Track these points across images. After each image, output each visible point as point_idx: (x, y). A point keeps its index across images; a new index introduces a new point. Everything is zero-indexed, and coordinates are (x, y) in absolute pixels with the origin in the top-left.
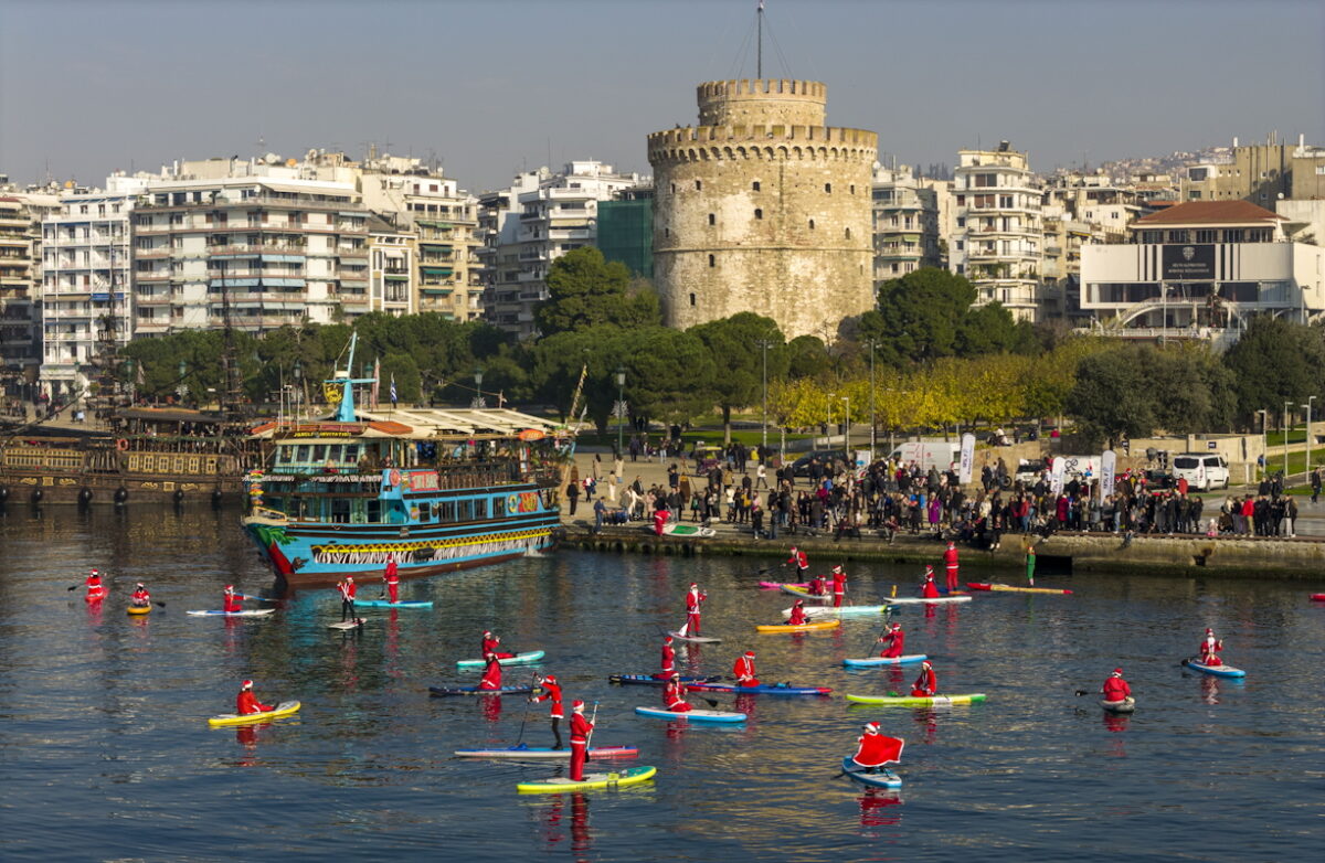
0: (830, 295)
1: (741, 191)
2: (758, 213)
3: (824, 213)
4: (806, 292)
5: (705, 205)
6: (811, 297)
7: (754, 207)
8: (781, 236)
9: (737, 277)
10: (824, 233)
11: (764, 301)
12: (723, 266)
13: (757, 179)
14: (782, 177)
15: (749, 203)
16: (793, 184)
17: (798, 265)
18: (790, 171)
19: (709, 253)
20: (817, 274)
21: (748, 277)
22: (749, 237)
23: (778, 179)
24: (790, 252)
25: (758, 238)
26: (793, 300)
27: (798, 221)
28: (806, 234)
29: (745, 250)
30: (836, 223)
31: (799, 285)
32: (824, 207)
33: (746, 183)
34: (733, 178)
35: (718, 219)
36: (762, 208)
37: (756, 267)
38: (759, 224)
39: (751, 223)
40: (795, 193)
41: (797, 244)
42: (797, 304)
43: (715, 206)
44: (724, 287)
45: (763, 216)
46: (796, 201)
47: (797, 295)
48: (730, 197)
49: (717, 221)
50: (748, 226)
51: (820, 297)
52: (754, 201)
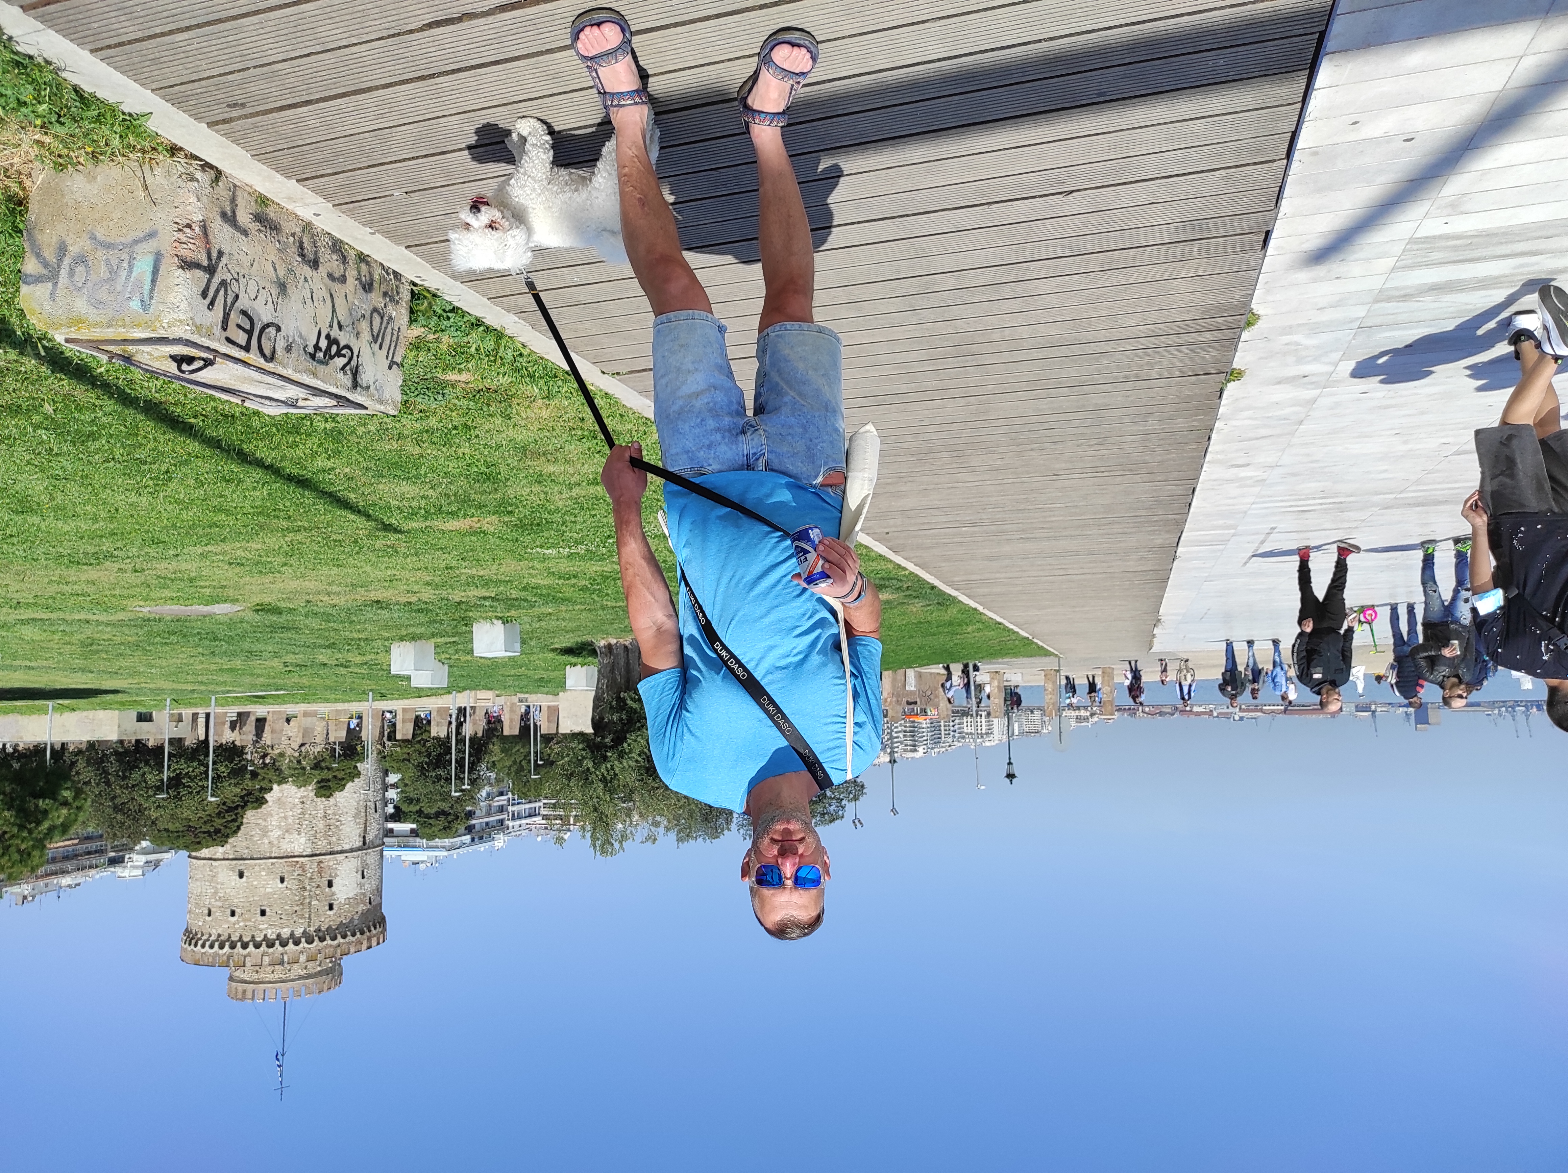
0: (265, 820)
1: (343, 901)
2: (330, 884)
3: (268, 890)
4: (290, 821)
5: (367, 886)
6: (286, 818)
7: (333, 889)
8: (311, 865)
9: (348, 829)
10: (270, 872)
11: (328, 812)
12: (357, 838)
13: (331, 913)
14: (310, 917)
15: (337, 892)
16: (299, 913)
17: (299, 844)
18: (302, 923)
19: (366, 847)
20: (278, 838)
21: (340, 830)
22: (338, 864)
23: (312, 916)
24: (305, 854)
25: (331, 863)
26: (302, 813)
27: (296, 882)
28: (288, 871)
29: (342, 852)
30: (255, 883)
31: (297, 826)
32: (268, 896)
33: (340, 909)
34: (349, 911)
35: (360, 876)
36: (327, 889)
37: (334, 839)
38: (331, 876)
39: (336, 875)
40: (298, 905)
41: (297, 862)
42: (299, 812)
43: (361, 885)
44: (358, 820)
45: (327, 883)
46: (297, 898)
47: (299, 818)
48: (351, 895)
49: (360, 872)
50: (338, 873)
51: (276, 818)
52: (333, 894)
